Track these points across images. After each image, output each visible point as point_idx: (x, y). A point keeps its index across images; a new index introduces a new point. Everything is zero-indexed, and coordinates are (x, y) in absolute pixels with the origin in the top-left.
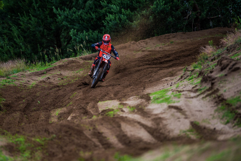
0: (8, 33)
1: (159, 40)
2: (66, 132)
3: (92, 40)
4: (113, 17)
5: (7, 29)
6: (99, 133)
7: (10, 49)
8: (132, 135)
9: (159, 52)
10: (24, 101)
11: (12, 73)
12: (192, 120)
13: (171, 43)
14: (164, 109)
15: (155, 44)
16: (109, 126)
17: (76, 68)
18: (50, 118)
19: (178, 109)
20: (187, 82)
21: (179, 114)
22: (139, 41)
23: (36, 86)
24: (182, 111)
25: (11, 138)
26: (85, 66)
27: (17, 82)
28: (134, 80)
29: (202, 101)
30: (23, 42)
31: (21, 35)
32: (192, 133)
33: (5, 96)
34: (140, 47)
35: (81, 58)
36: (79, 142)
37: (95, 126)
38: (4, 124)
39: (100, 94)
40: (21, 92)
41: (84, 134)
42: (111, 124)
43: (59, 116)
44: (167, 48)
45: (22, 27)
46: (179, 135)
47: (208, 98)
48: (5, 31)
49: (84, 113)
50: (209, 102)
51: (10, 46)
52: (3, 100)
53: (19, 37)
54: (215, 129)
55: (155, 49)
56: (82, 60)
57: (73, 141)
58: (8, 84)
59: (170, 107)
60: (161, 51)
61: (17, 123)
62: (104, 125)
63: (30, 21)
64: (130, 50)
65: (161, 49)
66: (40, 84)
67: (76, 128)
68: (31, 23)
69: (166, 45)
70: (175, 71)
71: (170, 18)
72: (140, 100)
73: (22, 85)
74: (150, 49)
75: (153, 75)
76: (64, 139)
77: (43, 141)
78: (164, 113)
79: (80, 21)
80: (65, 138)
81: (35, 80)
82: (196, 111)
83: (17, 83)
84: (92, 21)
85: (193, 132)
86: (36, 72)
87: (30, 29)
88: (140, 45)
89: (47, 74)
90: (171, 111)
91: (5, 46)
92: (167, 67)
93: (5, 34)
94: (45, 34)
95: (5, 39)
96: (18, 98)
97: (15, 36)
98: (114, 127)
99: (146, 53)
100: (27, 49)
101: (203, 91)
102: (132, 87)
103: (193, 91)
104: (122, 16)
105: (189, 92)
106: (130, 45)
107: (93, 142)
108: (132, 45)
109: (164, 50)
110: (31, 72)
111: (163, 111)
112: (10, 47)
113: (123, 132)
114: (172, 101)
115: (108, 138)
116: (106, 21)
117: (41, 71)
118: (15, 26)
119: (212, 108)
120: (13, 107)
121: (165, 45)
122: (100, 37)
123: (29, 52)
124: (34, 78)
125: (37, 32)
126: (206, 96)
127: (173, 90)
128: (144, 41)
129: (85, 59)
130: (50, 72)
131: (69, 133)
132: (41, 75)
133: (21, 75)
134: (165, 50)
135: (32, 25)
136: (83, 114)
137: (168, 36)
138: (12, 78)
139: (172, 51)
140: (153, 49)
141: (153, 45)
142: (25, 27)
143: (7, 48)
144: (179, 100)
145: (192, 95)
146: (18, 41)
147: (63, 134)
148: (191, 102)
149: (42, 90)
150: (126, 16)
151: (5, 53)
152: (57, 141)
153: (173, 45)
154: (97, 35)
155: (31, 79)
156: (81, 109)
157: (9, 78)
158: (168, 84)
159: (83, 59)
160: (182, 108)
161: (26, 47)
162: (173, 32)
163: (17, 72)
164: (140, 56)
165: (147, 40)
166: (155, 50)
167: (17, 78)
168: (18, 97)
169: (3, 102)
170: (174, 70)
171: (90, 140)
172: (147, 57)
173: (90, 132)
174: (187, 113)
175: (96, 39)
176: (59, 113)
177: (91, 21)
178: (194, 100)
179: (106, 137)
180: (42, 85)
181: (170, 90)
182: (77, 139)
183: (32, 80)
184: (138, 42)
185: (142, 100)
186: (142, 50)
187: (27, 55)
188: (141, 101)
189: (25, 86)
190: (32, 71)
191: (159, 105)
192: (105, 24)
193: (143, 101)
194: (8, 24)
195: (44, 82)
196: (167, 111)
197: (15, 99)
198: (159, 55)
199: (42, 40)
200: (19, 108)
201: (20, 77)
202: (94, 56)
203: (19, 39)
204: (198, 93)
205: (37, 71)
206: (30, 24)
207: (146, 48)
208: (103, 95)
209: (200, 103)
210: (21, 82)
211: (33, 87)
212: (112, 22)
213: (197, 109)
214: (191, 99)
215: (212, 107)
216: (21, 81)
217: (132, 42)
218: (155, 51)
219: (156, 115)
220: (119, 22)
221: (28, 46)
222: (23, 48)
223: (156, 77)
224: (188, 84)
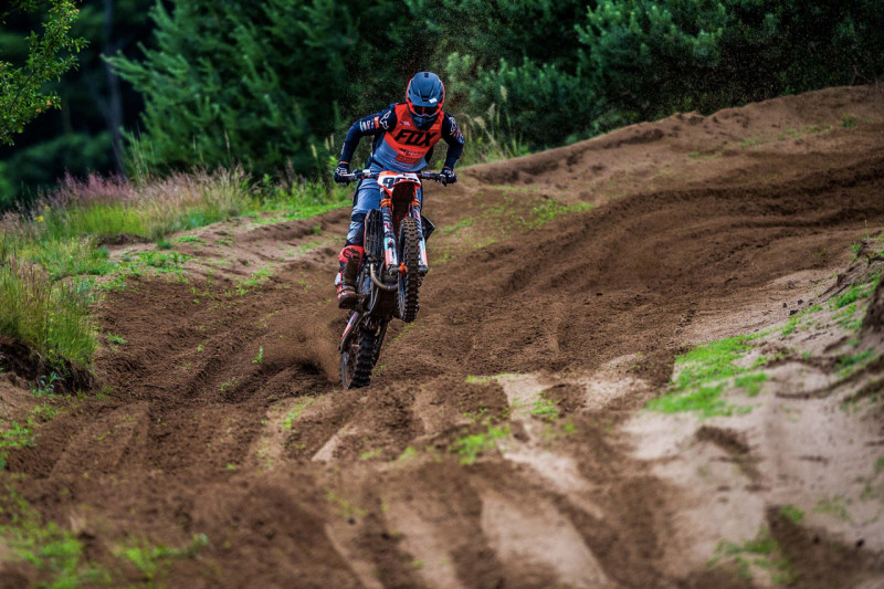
0: (222, 52)
1: (800, 110)
2: (258, 524)
3: (532, 97)
4: (618, 13)
5: (219, 35)
6: (385, 536)
7: (223, 116)
8: (515, 555)
9: (791, 159)
10: (199, 349)
11: (183, 224)
12: (777, 501)
13: (845, 125)
14: (680, 439)
15: (779, 127)
16: (436, 510)
17: (447, 215)
18: (256, 440)
19: (731, 443)
20: (829, 314)
21: (728, 471)
22: (716, 114)
23: (271, 282)
24: (744, 457)
25: (30, 541)
26: (482, 206)
27: (197, 265)
28: (669, 276)
29: (839, 415)
30: (275, 89)
31: (270, 64)
32: (761, 558)
33: (127, 325)
34: (720, 136)
35: (473, 174)
36: (297, 571)
37: (379, 502)
38: (65, 455)
39: (509, 336)
40: (198, 308)
41: (325, 538)
42: (442, 500)
43: (294, 431)
44: (826, 146)
45: (275, 31)
46: (710, 564)
47: (866, 405)
48: (212, 42)
49: (394, 427)
50: (864, 419)
51: (225, 105)
52: (116, 343)
53: (260, 70)
54: (860, 543)
55: (776, 146)
56: (477, 182)
57: (272, 565)
58: (155, 271)
59: (706, 434)
60: (802, 157)
61: (119, 454)
62: (414, 503)
63: (305, 8)
64: (677, 148)
65: (802, 149)
66: (287, 275)
67: (305, 506)
68: (311, 16)
69: (821, 133)
70: (835, 247)
71: (848, 25)
72: (629, 380)
73: (216, 278)
74: (758, 148)
75: (749, 257)
76: (239, 556)
77: (153, 560)
78: (675, 458)
79: (490, 20)
80: (247, 550)
81: (271, 259)
82: (804, 458)
83: (195, 267)
84: (536, 23)
85: (768, 553)
86: (281, 227)
87: (306, 42)
88: (717, 130)
89: (326, 234)
90: (700, 453)
91: (203, 101)
92: (817, 224)
93: (209, 54)
94: (365, 59)
95: (205, 74)
96: (182, 334)
97: (247, 66)
98: (453, 514)
99: (740, 162)
100: (288, 119)
101: (855, 368)
102: (643, 307)
103: (824, 363)
104: (654, 8)
105: (805, 367)
106: (676, 128)
107: (354, 575)
108: (684, 126)
109: (813, 153)
110: (258, 226)
111: (675, 451)
112: (223, 109)
113: (484, 540)
114: (722, 404)
115: (415, 563)
116: (588, 27)
117: (300, 222)
118: (250, 23)
119: (870, 449)
120: (149, 373)
121: (819, 130)
122: (564, 87)
123: (297, 131)
124: (270, 249)
125: (333, 55)
126: (861, 394)
127: (766, 347)
128: (736, 115)
129: (490, 177)
130: (337, 227)
131: (267, 530)
132: (300, 237)
133: (217, 237)
134: (819, 154)
135: (312, 25)
136: (388, 430)
137: (836, 96)
138: (177, 248)
139: (846, 156)
140: (770, 146)
141: (774, 130)
142: (285, 32)
143: (212, 110)
144: (753, 401)
145: (815, 380)
146: (256, 84)
147: (244, 531)
148: (796, 416)
149: (283, 305)
150: (670, 10)
151: (202, 129)
152: (211, 562)
153: (853, 133)
154: (554, 82)
155: (258, 254)
156: (386, 405)
157: (167, 247)
158: (785, 306)
159: (478, 178)
160: (751, 443)
161: (287, 111)
162: (859, 81)
163: (205, 223)
164: (712, 174)
165: (750, 109)
166: (776, 151)
167: (200, 247)
168: (181, 331)
169: (115, 349)
170: (836, 240)
171: (345, 567)
172: (740, 179)
173: (350, 532)
174: (762, 467)
175: (548, 98)
176: (299, 419)
177: (532, 22)
178: (813, 406)
179: (409, 557)
180: (295, 280)
181: (754, 346)
182: (294, 558)
183: (257, 259)
184: (711, 117)
185: (639, 381)
186: (727, 147)
187: (289, 140)
188: (632, 384)
189: (227, 280)
190: (267, 222)
191: (670, 418)
192: (584, 37)
193: (639, 384)
194: (221, 14)
195: (307, 267)
196: (688, 454)
197: (166, 340)
198: (789, 174)
199: (352, 86)
200: (175, 376)
201: (210, 243)
202: (528, 166)
203: (262, 77)
204: (834, 378)
205: (284, 221)
206: (305, 18)
207: (742, 140)
208: (517, 340)
209: (831, 420)
210: (214, 267)
211: (253, 290)
212: (609, 31)
213: (809, 450)
214: (801, 404)
215: (872, 444)
216: (213, 261)
217: (688, 115)
218: (779, 156)
219: (645, 465)
220: (639, 31)
221: (296, 106)
222: (276, 114)
223: (757, 267)
224: (831, 322)
